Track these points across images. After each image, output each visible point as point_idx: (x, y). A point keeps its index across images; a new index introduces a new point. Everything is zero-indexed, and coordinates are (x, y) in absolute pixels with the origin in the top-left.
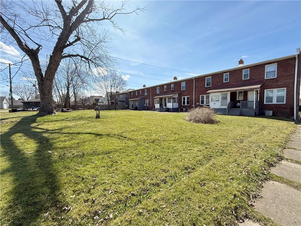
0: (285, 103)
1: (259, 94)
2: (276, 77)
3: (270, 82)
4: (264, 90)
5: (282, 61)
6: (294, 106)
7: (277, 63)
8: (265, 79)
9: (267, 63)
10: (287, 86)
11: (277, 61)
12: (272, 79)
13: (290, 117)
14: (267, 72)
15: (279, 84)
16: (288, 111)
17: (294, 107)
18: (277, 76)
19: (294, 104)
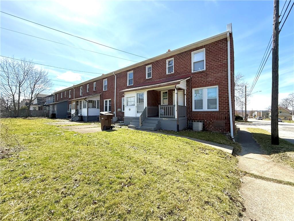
0: (218, 110)
1: (185, 96)
2: (205, 69)
3: (198, 77)
4: (192, 89)
5: (210, 44)
6: (229, 115)
7: (204, 49)
8: (192, 72)
9: (193, 49)
10: (219, 83)
11: (204, 45)
12: (200, 72)
13: (226, 134)
14: (194, 63)
15: (209, 79)
16: (222, 123)
17: (229, 117)
18: (206, 67)
19: (229, 111)
